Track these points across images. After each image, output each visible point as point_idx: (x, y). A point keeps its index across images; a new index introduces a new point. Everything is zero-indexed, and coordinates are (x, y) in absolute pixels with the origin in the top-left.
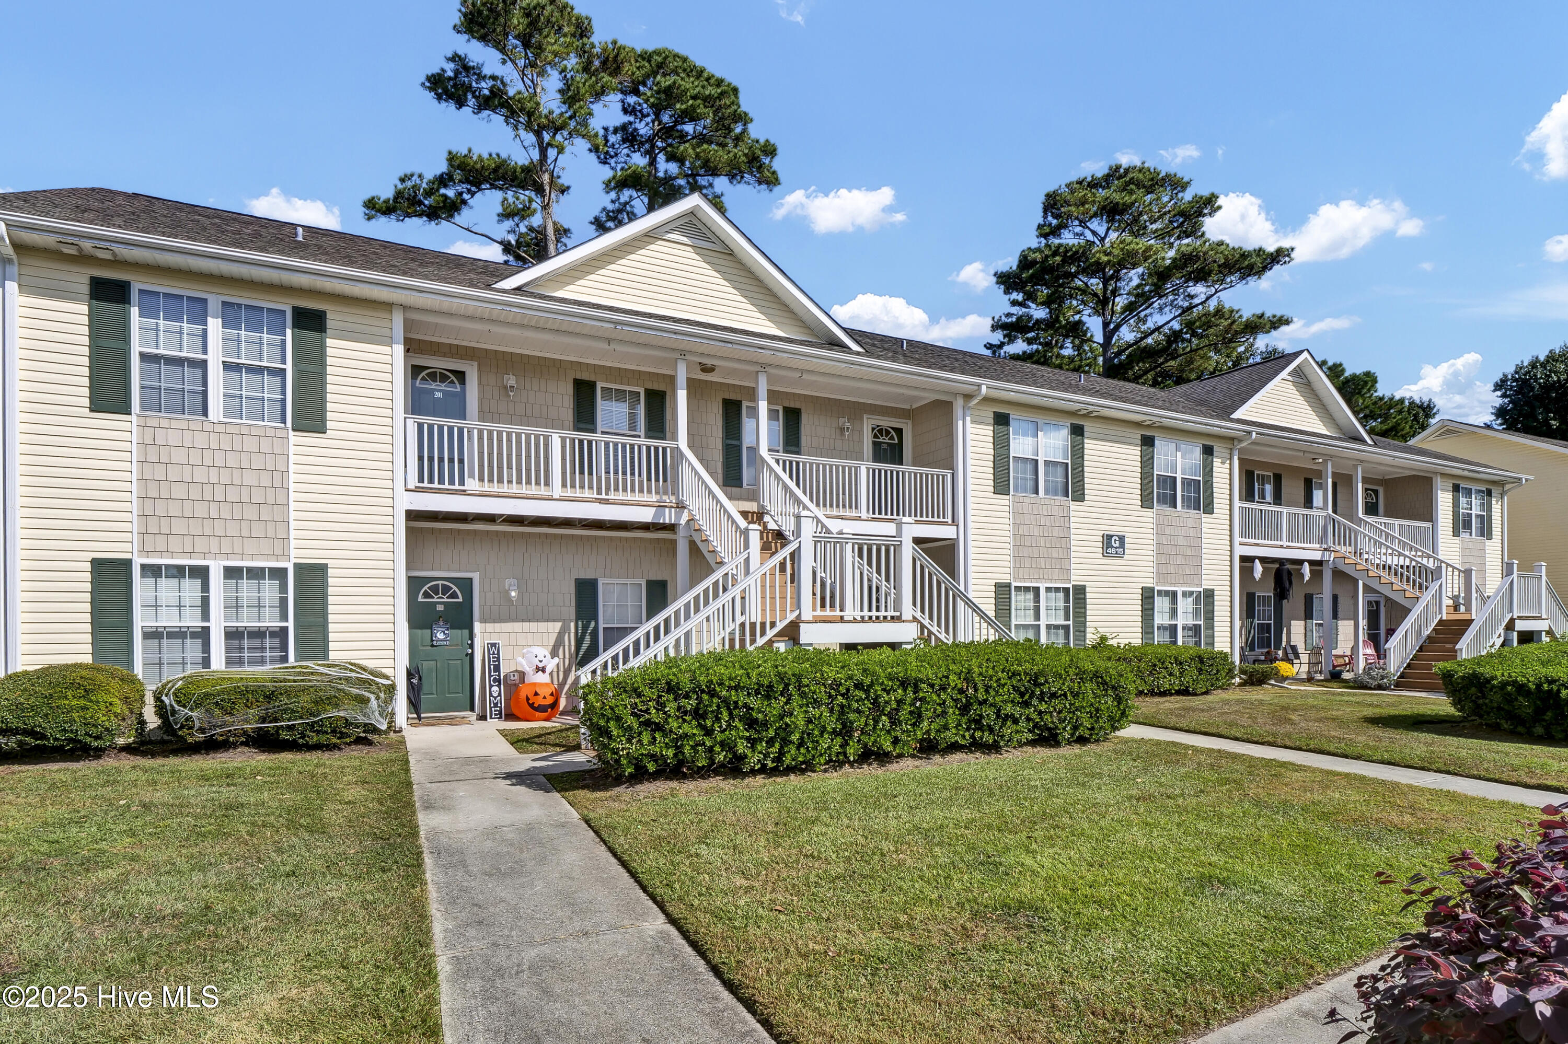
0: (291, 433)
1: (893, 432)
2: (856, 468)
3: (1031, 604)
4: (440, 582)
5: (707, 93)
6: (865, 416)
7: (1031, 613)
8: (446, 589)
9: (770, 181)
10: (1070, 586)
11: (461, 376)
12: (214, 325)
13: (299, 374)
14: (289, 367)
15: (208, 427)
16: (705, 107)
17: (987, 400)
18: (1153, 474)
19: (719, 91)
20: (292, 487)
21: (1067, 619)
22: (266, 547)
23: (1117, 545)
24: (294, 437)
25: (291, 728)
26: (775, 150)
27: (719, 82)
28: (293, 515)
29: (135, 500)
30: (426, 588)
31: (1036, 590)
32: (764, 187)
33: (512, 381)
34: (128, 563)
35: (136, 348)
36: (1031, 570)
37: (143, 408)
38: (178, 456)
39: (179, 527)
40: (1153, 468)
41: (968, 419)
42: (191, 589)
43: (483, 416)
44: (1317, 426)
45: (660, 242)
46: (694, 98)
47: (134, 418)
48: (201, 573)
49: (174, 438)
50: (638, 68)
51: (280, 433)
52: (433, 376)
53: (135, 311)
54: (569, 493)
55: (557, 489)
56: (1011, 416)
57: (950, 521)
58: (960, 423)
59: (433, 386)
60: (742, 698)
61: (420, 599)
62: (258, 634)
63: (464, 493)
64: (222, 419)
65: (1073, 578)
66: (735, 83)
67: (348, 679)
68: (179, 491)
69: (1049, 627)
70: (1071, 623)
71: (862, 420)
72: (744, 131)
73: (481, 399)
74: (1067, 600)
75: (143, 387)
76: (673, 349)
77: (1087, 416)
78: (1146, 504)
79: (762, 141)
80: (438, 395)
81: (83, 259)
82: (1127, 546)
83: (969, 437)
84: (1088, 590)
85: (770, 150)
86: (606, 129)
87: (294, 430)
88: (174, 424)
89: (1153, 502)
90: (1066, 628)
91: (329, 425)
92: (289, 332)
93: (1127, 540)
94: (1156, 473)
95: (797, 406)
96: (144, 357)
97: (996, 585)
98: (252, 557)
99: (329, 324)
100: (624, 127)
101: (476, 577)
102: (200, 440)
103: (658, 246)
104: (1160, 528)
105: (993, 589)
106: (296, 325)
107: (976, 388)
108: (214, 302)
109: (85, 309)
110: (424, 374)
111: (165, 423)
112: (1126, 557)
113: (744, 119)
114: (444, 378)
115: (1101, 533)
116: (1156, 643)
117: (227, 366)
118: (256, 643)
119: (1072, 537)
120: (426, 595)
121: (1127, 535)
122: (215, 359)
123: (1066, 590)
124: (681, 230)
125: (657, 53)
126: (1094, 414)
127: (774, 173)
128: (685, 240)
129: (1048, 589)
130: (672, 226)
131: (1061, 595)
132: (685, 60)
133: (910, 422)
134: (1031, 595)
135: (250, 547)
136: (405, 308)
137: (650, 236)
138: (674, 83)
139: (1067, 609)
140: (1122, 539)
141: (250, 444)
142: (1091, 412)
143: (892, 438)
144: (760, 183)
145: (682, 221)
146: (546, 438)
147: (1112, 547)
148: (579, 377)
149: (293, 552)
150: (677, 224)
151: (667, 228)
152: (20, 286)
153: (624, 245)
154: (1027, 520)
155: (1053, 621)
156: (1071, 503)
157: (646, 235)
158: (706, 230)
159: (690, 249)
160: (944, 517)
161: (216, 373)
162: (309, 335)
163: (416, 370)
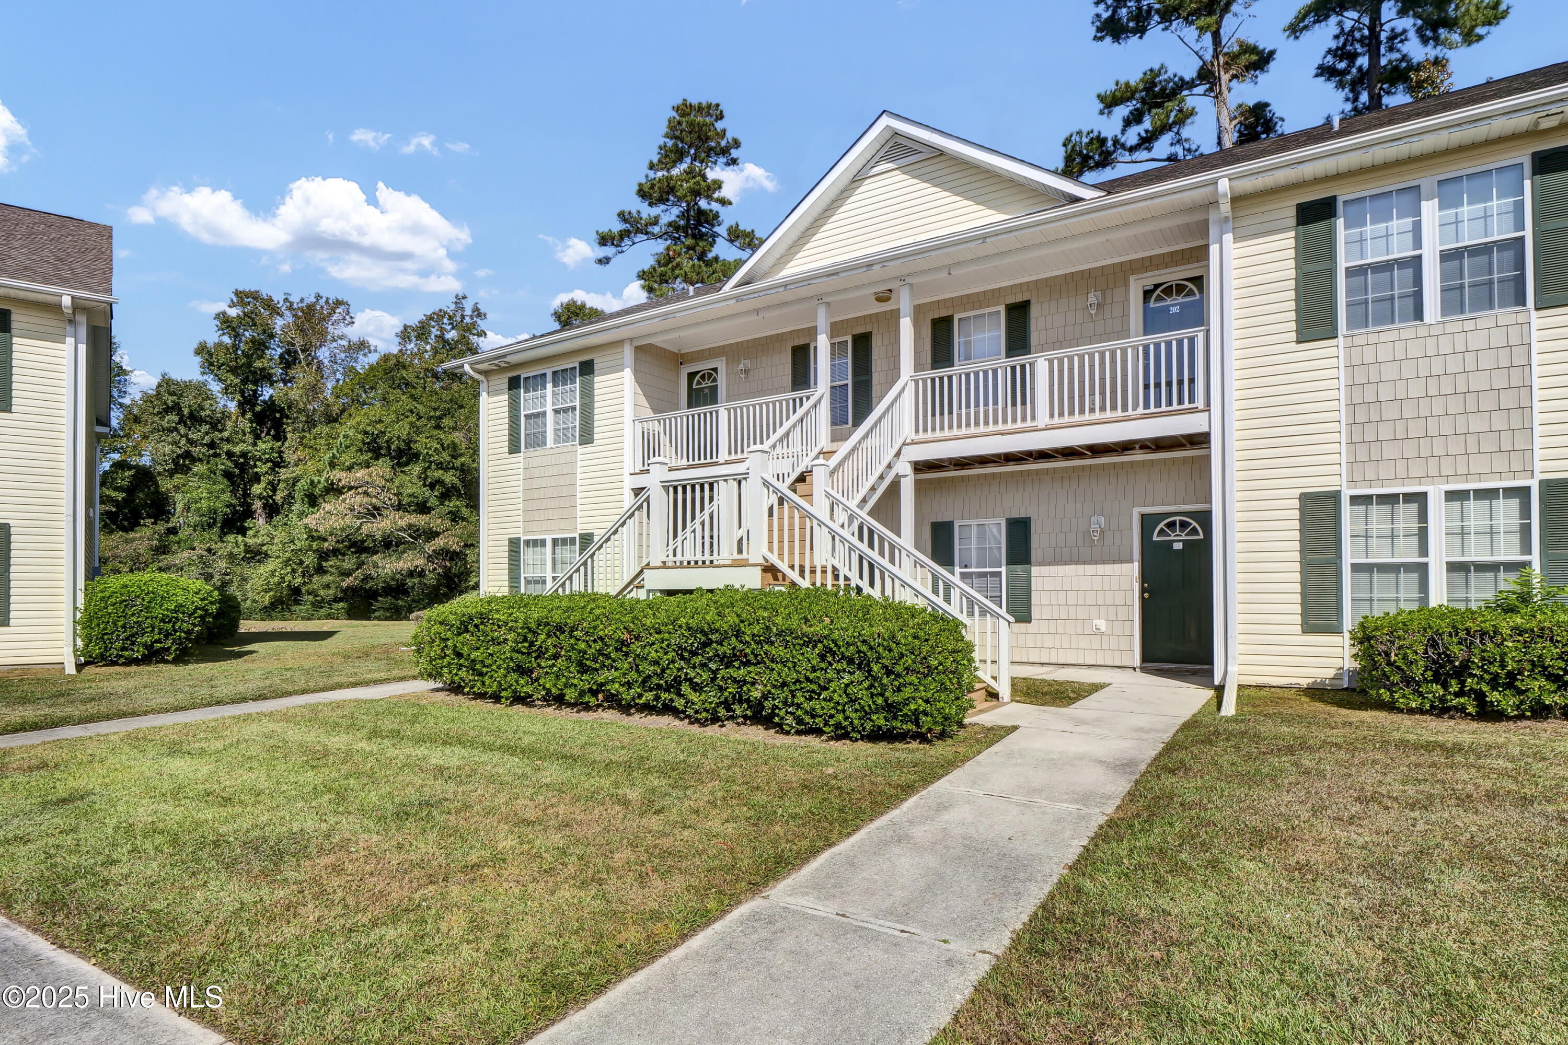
0: (578, 447)
7: (1404, 541)
14: (578, 404)
20: (579, 483)
24: (580, 449)
38: (537, 473)
45: (868, 181)
57: (1201, 404)
70: (1535, 558)
74: (1525, 512)
75: (526, 435)
87: (580, 445)
99: (596, 367)
103: (867, 186)
106: (582, 374)
111: (532, 454)
122: (549, 409)
123: (1523, 493)
124: (886, 158)
128: (891, 166)
130: (876, 159)
139: (1526, 530)
145: (886, 148)
150: (882, 153)
151: (871, 164)
152: (488, 393)
153: (833, 202)
154: (1390, 372)
155: (1476, 554)
156: (1534, 314)
157: (853, 181)
158: (910, 144)
159: (897, 172)
160: (1192, 400)
161: (550, 418)
162: (588, 378)
163: (692, 376)
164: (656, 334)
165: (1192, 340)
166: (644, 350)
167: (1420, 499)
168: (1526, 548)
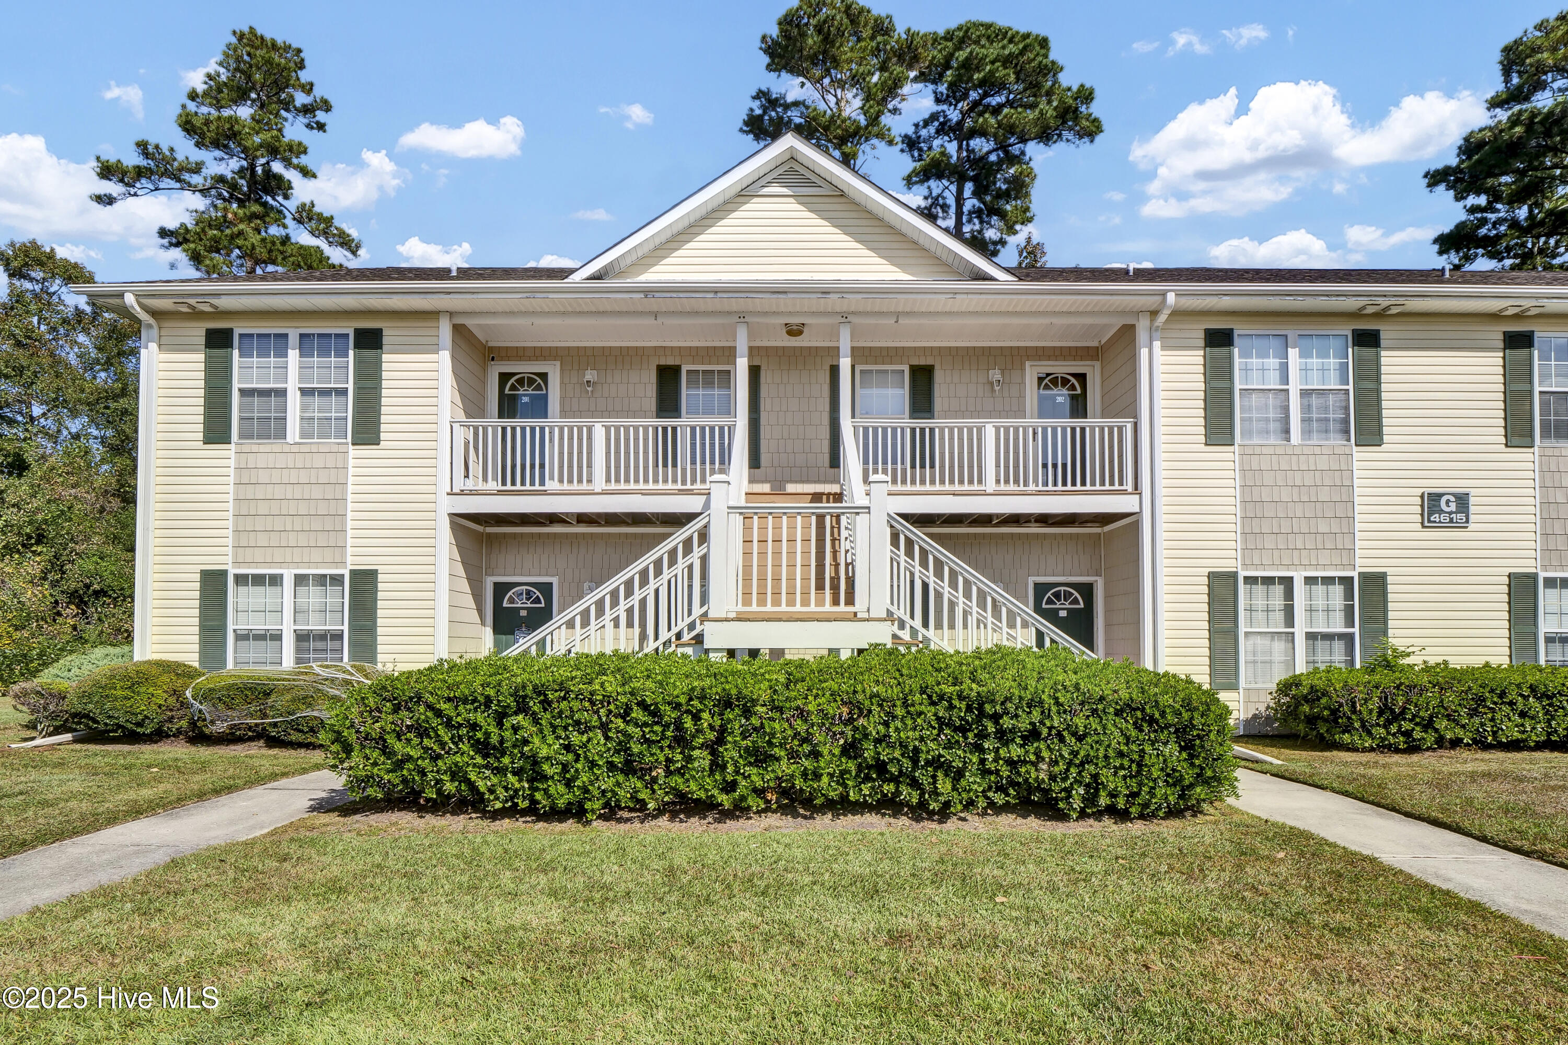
0: (351, 447)
1: (1073, 380)
2: (979, 430)
3: (1278, 601)
4: (524, 587)
5: (1007, 52)
6: (1028, 364)
7: (1279, 616)
8: (530, 594)
9: (1091, 130)
10: (1355, 574)
11: (544, 376)
12: (293, 355)
13: (358, 389)
14: (350, 386)
15: (286, 448)
16: (1006, 68)
17: (1178, 314)
18: (1531, 393)
19: (1021, 46)
20: (350, 498)
21: (1350, 622)
22: (328, 555)
23: (1453, 507)
24: (353, 451)
25: (274, 725)
26: (1091, 93)
28: (350, 524)
29: (231, 518)
30: (510, 593)
32: (1086, 139)
33: (590, 375)
34: (224, 573)
35: (236, 385)
36: (1276, 553)
37: (241, 436)
38: (264, 476)
39: (262, 540)
40: (1531, 383)
41: (1157, 344)
42: (270, 592)
43: (564, 414)
45: (756, 200)
46: (993, 62)
47: (232, 446)
48: (276, 580)
49: (261, 461)
50: (940, 51)
51: (342, 448)
52: (521, 381)
53: (236, 353)
54: (613, 486)
55: (599, 483)
56: (1236, 333)
57: (1129, 487)
58: (1144, 353)
59: (521, 391)
61: (505, 604)
62: (322, 636)
63: (544, 493)
64: (297, 440)
65: (1358, 562)
66: (1043, 33)
68: (263, 508)
69: (1311, 636)
70: (1356, 631)
71: (1023, 369)
72: (1055, 82)
73: (563, 399)
74: (1348, 596)
75: (241, 419)
76: (729, 313)
77: (1381, 315)
78: (1516, 441)
79: (1075, 88)
80: (525, 399)
81: (195, 314)
82: (1472, 509)
83: (1158, 368)
84: (1390, 579)
85: (1086, 96)
86: (916, 125)
87: (353, 444)
88: (262, 448)
89: (1532, 436)
90: (1348, 639)
91: (383, 436)
92: (351, 353)
93: (1472, 500)
94: (1537, 389)
95: (929, 363)
96: (243, 392)
97: (1211, 576)
98: (317, 564)
99: (385, 340)
100: (934, 117)
101: (555, 580)
102: (281, 461)
103: (754, 205)
104: (1549, 480)
105: (1204, 580)
106: (357, 346)
107: (1159, 298)
108: (293, 339)
109: (201, 357)
110: (512, 380)
111: (255, 448)
112: (1471, 526)
113: (1054, 69)
114: (531, 381)
115: (1419, 492)
116: (1543, 663)
117: (304, 392)
118: (320, 645)
119: (1357, 500)
120: (510, 600)
121: (1473, 492)
122: (292, 385)
123: (1347, 581)
124: (778, 181)
125: (960, 28)
126: (1394, 311)
127: (1096, 120)
128: (785, 191)
129: (1310, 580)
130: (769, 178)
131: (1338, 590)
132: (988, 26)
133: (1097, 364)
134: (1278, 590)
135: (316, 556)
136: (452, 314)
137: (744, 195)
138: (971, 53)
139: (1350, 610)
140: (1462, 501)
141: (318, 461)
142: (1388, 308)
143: (1073, 388)
144: (1081, 137)
145: (781, 170)
146: (590, 429)
147: (1441, 512)
148: (663, 362)
149: (349, 560)
150: (775, 174)
151: (763, 182)
152: (159, 345)
153: (714, 211)
154: (1268, 479)
155: (1321, 628)
156: (1355, 449)
157: (739, 195)
158: (808, 174)
159: (791, 200)
160: (1121, 484)
161: (294, 400)
162: (368, 353)
163: (504, 377)
164: (494, 314)
165: (1120, 429)
166: (460, 331)
167: (1288, 582)
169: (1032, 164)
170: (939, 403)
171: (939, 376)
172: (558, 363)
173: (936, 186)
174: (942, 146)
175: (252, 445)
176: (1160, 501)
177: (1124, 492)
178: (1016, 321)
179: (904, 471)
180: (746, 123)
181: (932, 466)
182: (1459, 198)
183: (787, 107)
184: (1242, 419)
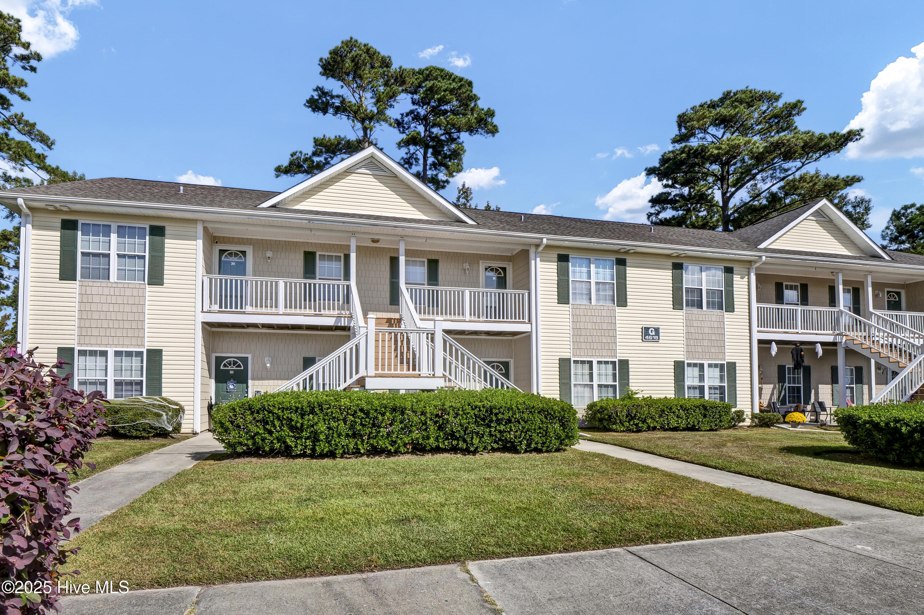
0: (147, 286)
1: (500, 270)
2: (463, 292)
3: (586, 372)
4: (232, 359)
5: (452, 87)
6: (481, 261)
7: (587, 378)
8: (235, 363)
9: (494, 131)
10: (616, 360)
11: (244, 253)
12: (114, 237)
13: (151, 257)
14: (147, 255)
15: (109, 285)
16: (451, 95)
17: (548, 247)
18: (682, 287)
19: (459, 85)
20: (147, 312)
22: (134, 341)
23: (654, 333)
24: (148, 288)
25: (123, 427)
26: (493, 113)
27: (461, 79)
28: (147, 325)
29: (77, 320)
30: (225, 362)
31: (591, 363)
32: (490, 134)
33: (269, 254)
34: (72, 349)
35: (80, 250)
36: (586, 351)
37: (82, 277)
38: (96, 299)
39: (95, 332)
40: (682, 284)
41: (538, 259)
42: (100, 360)
43: (255, 273)
44: (842, 250)
45: (354, 175)
46: (445, 91)
47: (77, 282)
48: (104, 354)
49: (95, 291)
50: (416, 79)
51: (142, 286)
52: (230, 254)
53: (79, 233)
54: (288, 311)
55: (281, 309)
56: (570, 256)
57: (527, 321)
58: (533, 262)
59: (231, 259)
60: (287, 414)
61: (222, 368)
62: (131, 383)
63: (244, 313)
64: (116, 281)
65: (618, 355)
66: (470, 79)
67: (154, 405)
68: (96, 316)
69: (600, 386)
70: (617, 383)
71: (478, 264)
72: (475, 105)
73: (254, 265)
74: (614, 369)
75: (82, 268)
76: (348, 232)
77: (628, 253)
78: (677, 307)
79: (486, 109)
80: (233, 264)
81: (57, 211)
82: (661, 334)
83: (539, 270)
84: (630, 362)
85: (491, 113)
86: (402, 115)
87: (149, 285)
88: (95, 284)
89: (682, 305)
90: (614, 387)
91: (165, 281)
92: (147, 238)
93: (661, 331)
94: (684, 286)
95: (437, 258)
96: (83, 254)
97: (560, 359)
98: (127, 346)
99: (167, 232)
100: (412, 112)
101: (249, 356)
102: (106, 291)
103: (352, 177)
104: (688, 323)
105: (558, 362)
106: (151, 234)
107: (541, 240)
108: (114, 227)
109: (58, 234)
110: (226, 254)
111: (91, 284)
112: (660, 341)
113: (474, 98)
114: (236, 255)
115: (641, 326)
116: (686, 397)
117: (119, 256)
118: (129, 387)
119: (617, 329)
120: (225, 366)
121: (661, 327)
122: (113, 253)
123: (614, 363)
124: (366, 167)
125: (427, 69)
126: (633, 251)
127: (495, 126)
128: (368, 172)
129: (599, 362)
130: (360, 165)
131: (609, 366)
132: (442, 70)
133: (511, 263)
134: (586, 366)
135: (127, 341)
136: (203, 221)
137: (348, 172)
138: (434, 84)
139: (614, 375)
140: (657, 330)
141: (128, 292)
142: (630, 250)
143: (500, 273)
144: (488, 133)
145: (366, 162)
146: (277, 283)
147: (649, 335)
148: (307, 250)
149: (146, 344)
150: (363, 163)
151: (357, 166)
152: (33, 226)
153: (333, 178)
155: (604, 383)
156: (616, 308)
157: (345, 172)
158: (379, 165)
159: (372, 177)
160: (523, 319)
161: (114, 259)
162: (157, 238)
163: (222, 252)
164: (227, 223)
165: (523, 295)
166: (205, 229)
168: (615, 380)
169: (464, 144)
170: (441, 277)
171: (441, 266)
172: (252, 247)
173: (412, 148)
174: (415, 127)
175: (89, 282)
176: (539, 327)
177: (524, 323)
178: (479, 245)
179: (425, 308)
180: (308, 102)
181: (437, 306)
182: (660, 180)
183: (332, 97)
184: (573, 293)
